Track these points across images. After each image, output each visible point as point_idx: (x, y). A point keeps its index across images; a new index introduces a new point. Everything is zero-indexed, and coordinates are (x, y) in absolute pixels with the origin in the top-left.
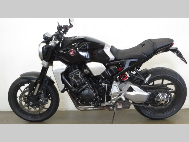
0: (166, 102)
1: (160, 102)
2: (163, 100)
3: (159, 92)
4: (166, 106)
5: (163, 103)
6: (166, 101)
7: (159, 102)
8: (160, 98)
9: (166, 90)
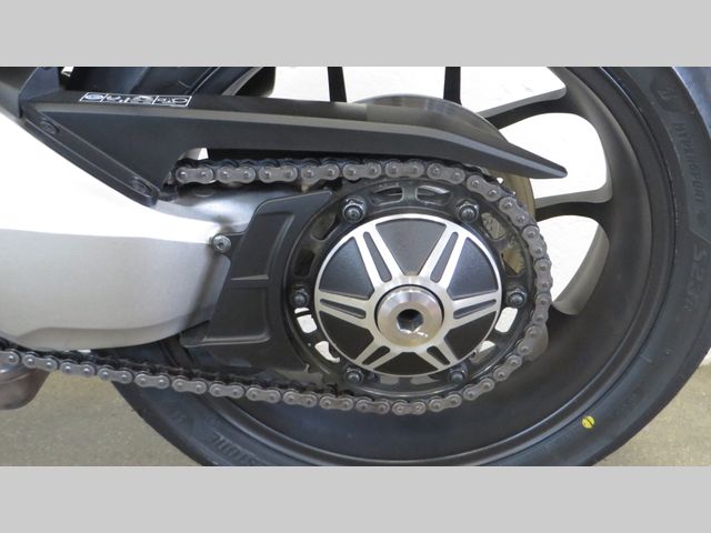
0: (463, 339)
1: (379, 341)
2: (409, 317)
3: (355, 206)
4: (473, 392)
5: (421, 350)
6: (452, 323)
7: (366, 337)
8: (367, 291)
9: (455, 175)
